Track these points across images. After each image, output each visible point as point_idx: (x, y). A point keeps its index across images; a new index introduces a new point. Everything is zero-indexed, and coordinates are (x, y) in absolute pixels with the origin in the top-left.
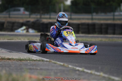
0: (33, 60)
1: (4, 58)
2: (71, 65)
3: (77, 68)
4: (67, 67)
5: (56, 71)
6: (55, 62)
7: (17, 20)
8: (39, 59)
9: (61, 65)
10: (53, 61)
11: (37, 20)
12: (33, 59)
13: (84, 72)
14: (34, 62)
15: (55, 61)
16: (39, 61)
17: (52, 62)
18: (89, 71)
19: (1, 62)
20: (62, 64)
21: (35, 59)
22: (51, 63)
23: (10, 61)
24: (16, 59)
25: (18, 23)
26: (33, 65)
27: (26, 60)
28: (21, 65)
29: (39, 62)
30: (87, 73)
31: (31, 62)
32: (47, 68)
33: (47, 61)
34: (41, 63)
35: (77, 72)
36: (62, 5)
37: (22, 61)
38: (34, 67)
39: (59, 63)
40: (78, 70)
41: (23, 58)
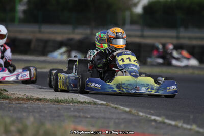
0: (79, 102)
1: (31, 98)
2: (142, 112)
3: (153, 117)
4: (136, 114)
5: (117, 121)
6: (117, 106)
7: (52, 37)
8: (88, 101)
9: (126, 112)
10: (112, 105)
11: (86, 38)
12: (79, 100)
13: (164, 123)
14: (80, 105)
15: (117, 104)
16: (89, 103)
17: (110, 106)
18: (173, 123)
19: (25, 104)
20: (127, 109)
21: (82, 101)
22: (108, 107)
23: (40, 103)
24: (51, 100)
25: (54, 41)
26: (79, 110)
27: (67, 102)
28: (59, 109)
29: (90, 106)
30: (170, 125)
31: (76, 105)
32: (102, 115)
33: (102, 105)
34: (92, 107)
35: (153, 123)
36: (128, 14)
37: (61, 104)
38: (81, 114)
39: (122, 108)
40: (155, 121)
41: (63, 99)
